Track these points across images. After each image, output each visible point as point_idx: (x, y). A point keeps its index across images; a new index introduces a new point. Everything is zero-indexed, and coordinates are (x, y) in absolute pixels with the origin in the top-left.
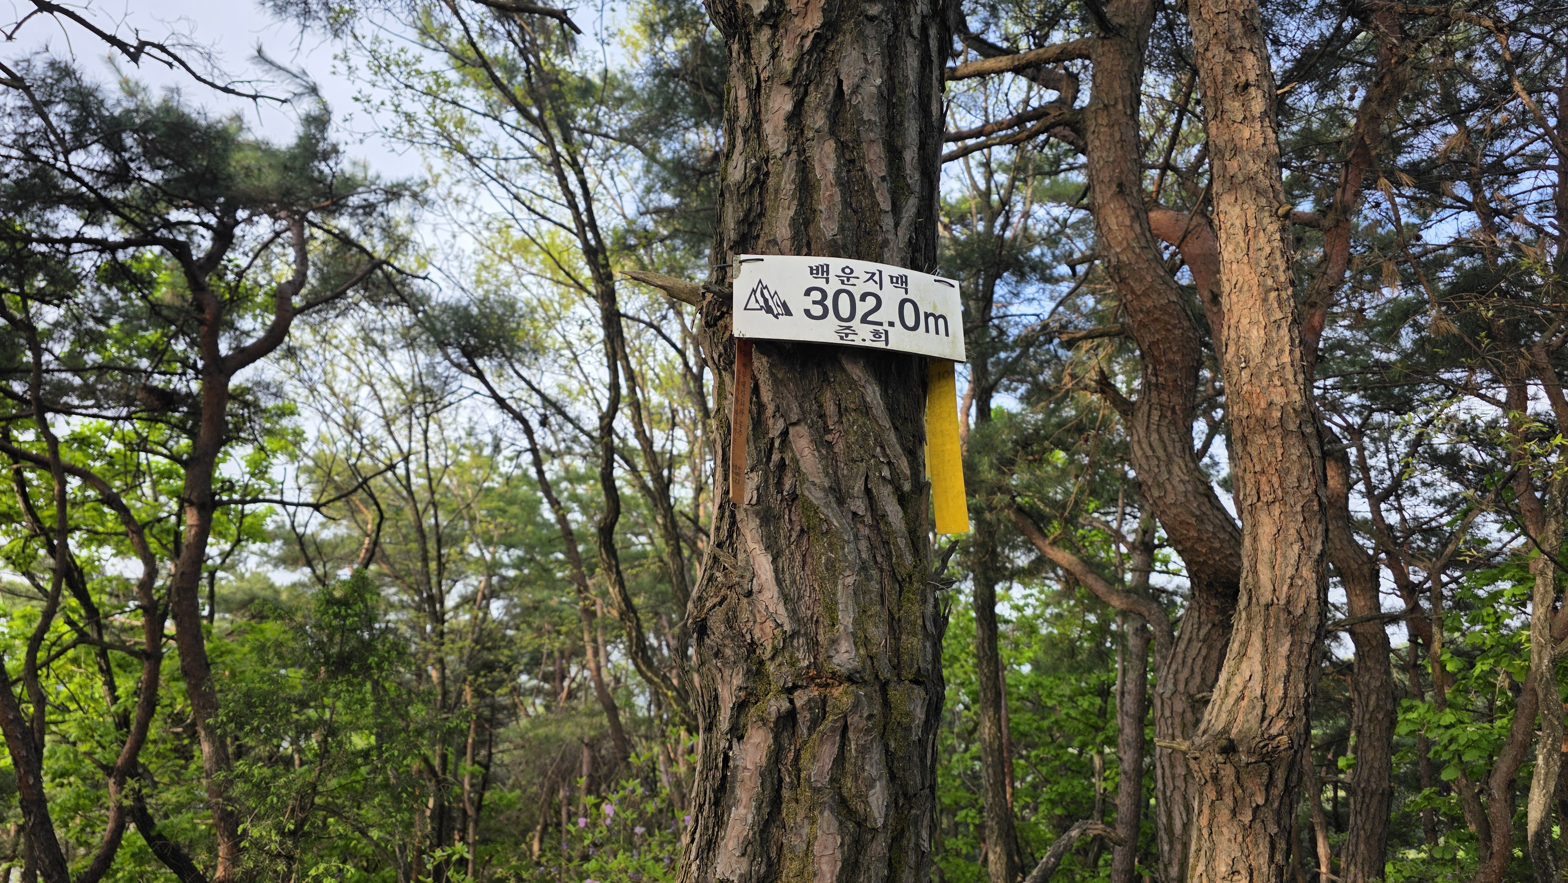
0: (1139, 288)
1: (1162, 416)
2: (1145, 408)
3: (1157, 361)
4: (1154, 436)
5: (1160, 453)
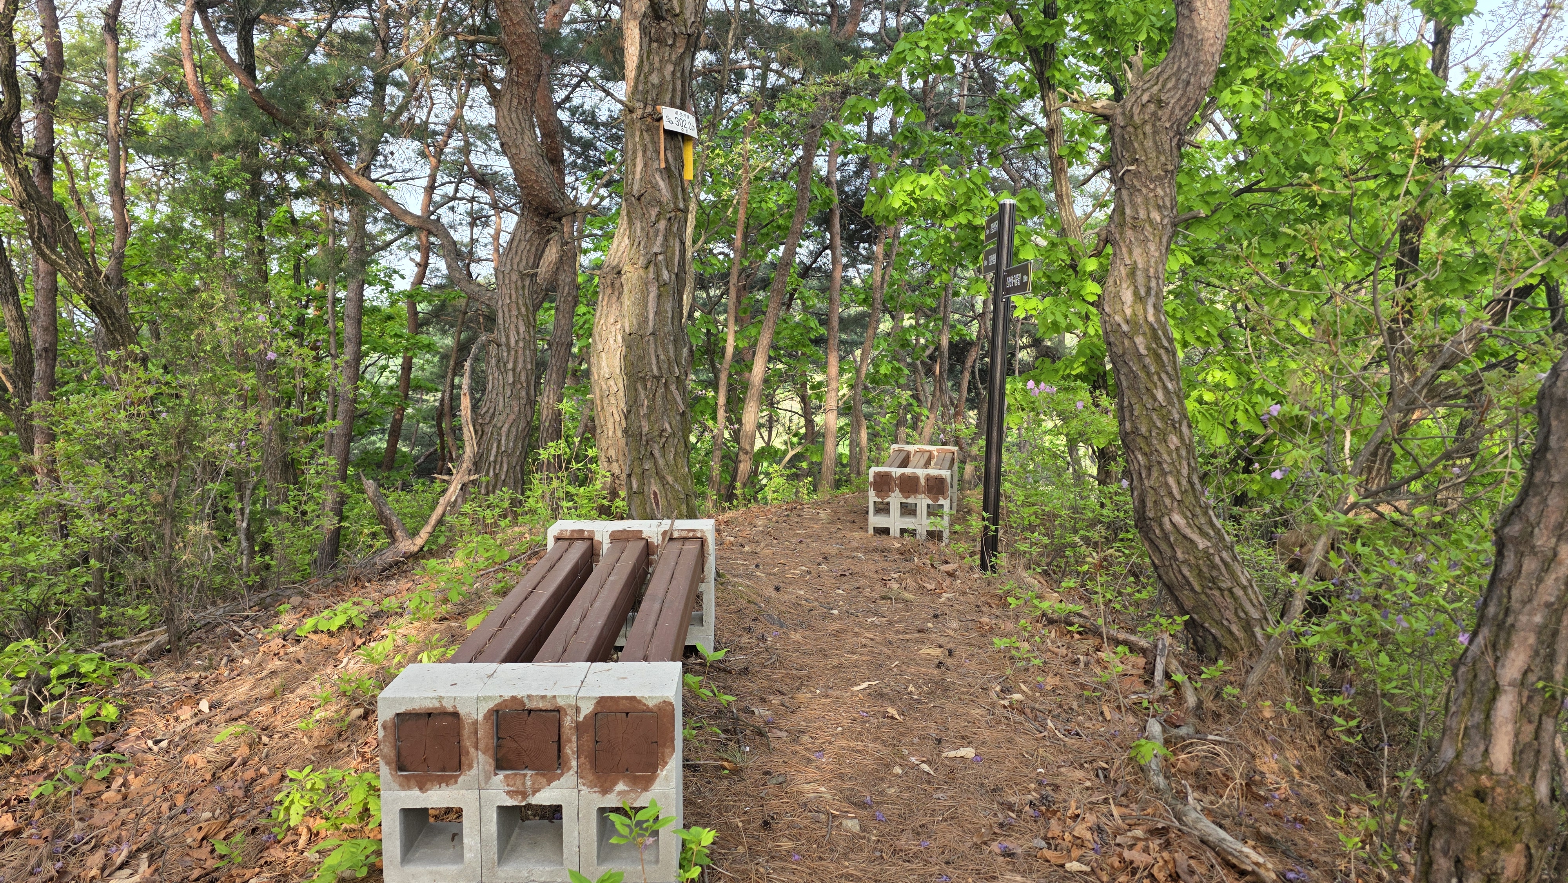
0: (516, 19)
1: (519, 103)
2: (509, 96)
3: (519, 68)
4: (514, 115)
5: (517, 126)
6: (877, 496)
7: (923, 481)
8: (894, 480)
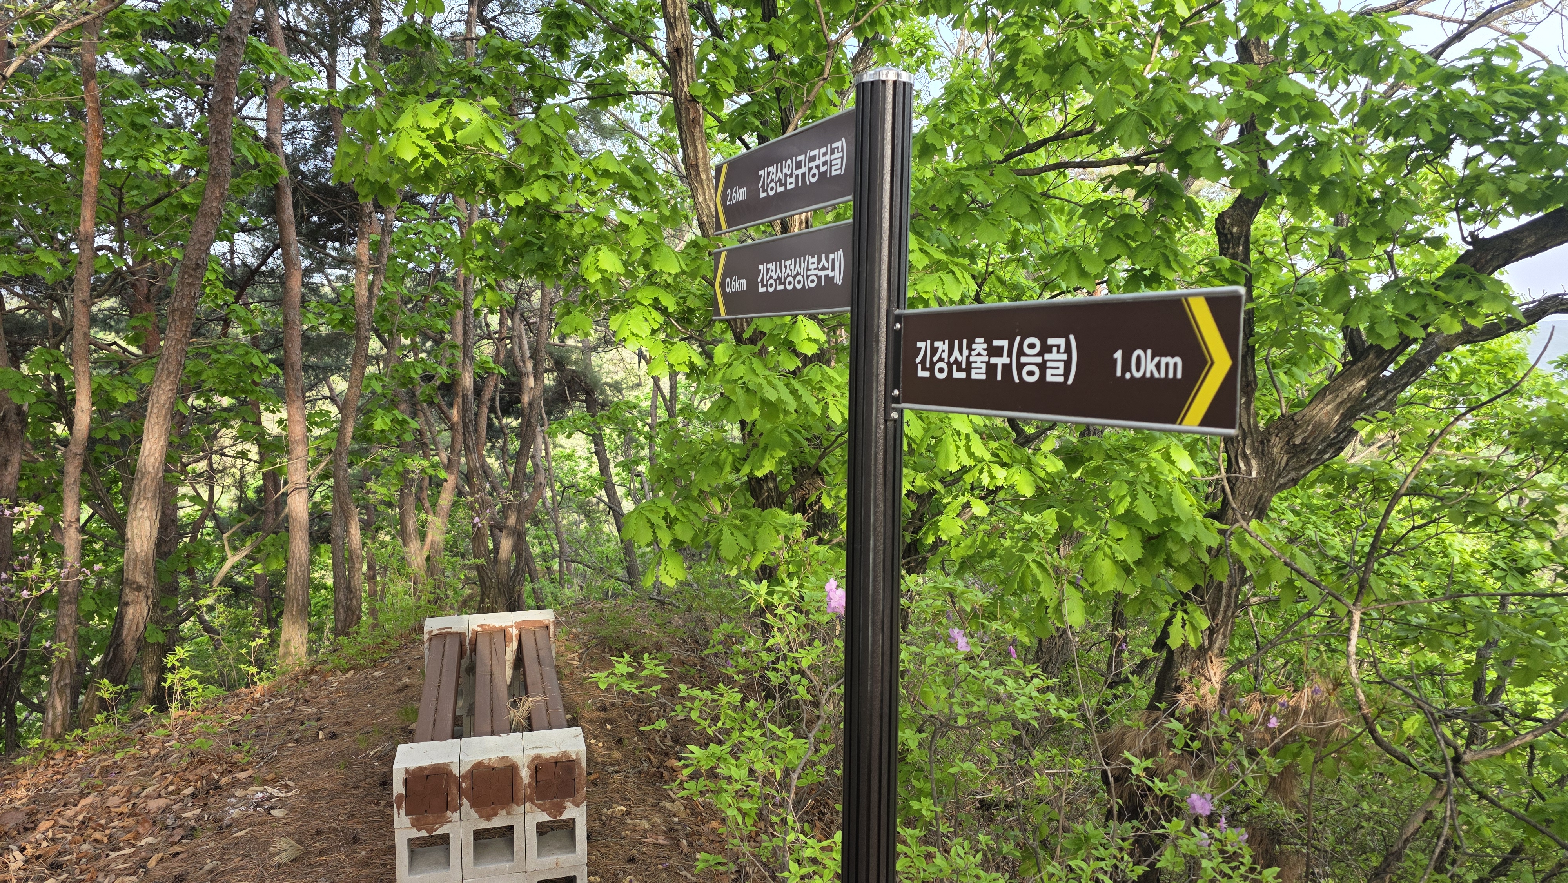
6: (417, 825)
7: (525, 774)
8: (457, 781)
